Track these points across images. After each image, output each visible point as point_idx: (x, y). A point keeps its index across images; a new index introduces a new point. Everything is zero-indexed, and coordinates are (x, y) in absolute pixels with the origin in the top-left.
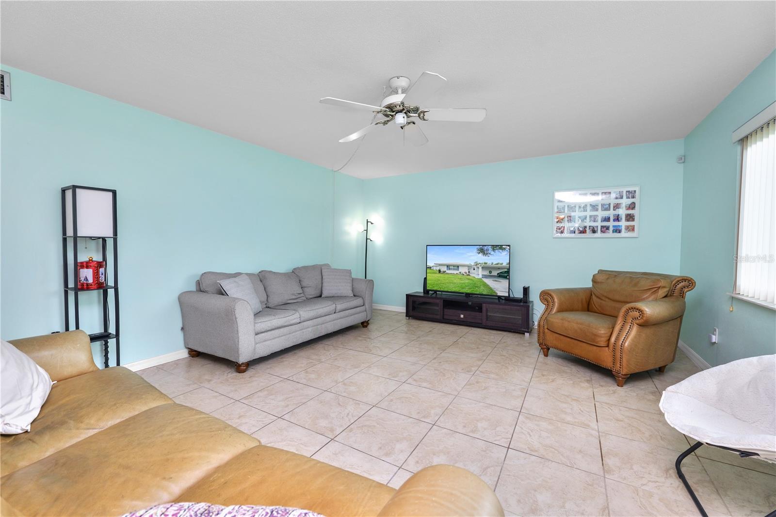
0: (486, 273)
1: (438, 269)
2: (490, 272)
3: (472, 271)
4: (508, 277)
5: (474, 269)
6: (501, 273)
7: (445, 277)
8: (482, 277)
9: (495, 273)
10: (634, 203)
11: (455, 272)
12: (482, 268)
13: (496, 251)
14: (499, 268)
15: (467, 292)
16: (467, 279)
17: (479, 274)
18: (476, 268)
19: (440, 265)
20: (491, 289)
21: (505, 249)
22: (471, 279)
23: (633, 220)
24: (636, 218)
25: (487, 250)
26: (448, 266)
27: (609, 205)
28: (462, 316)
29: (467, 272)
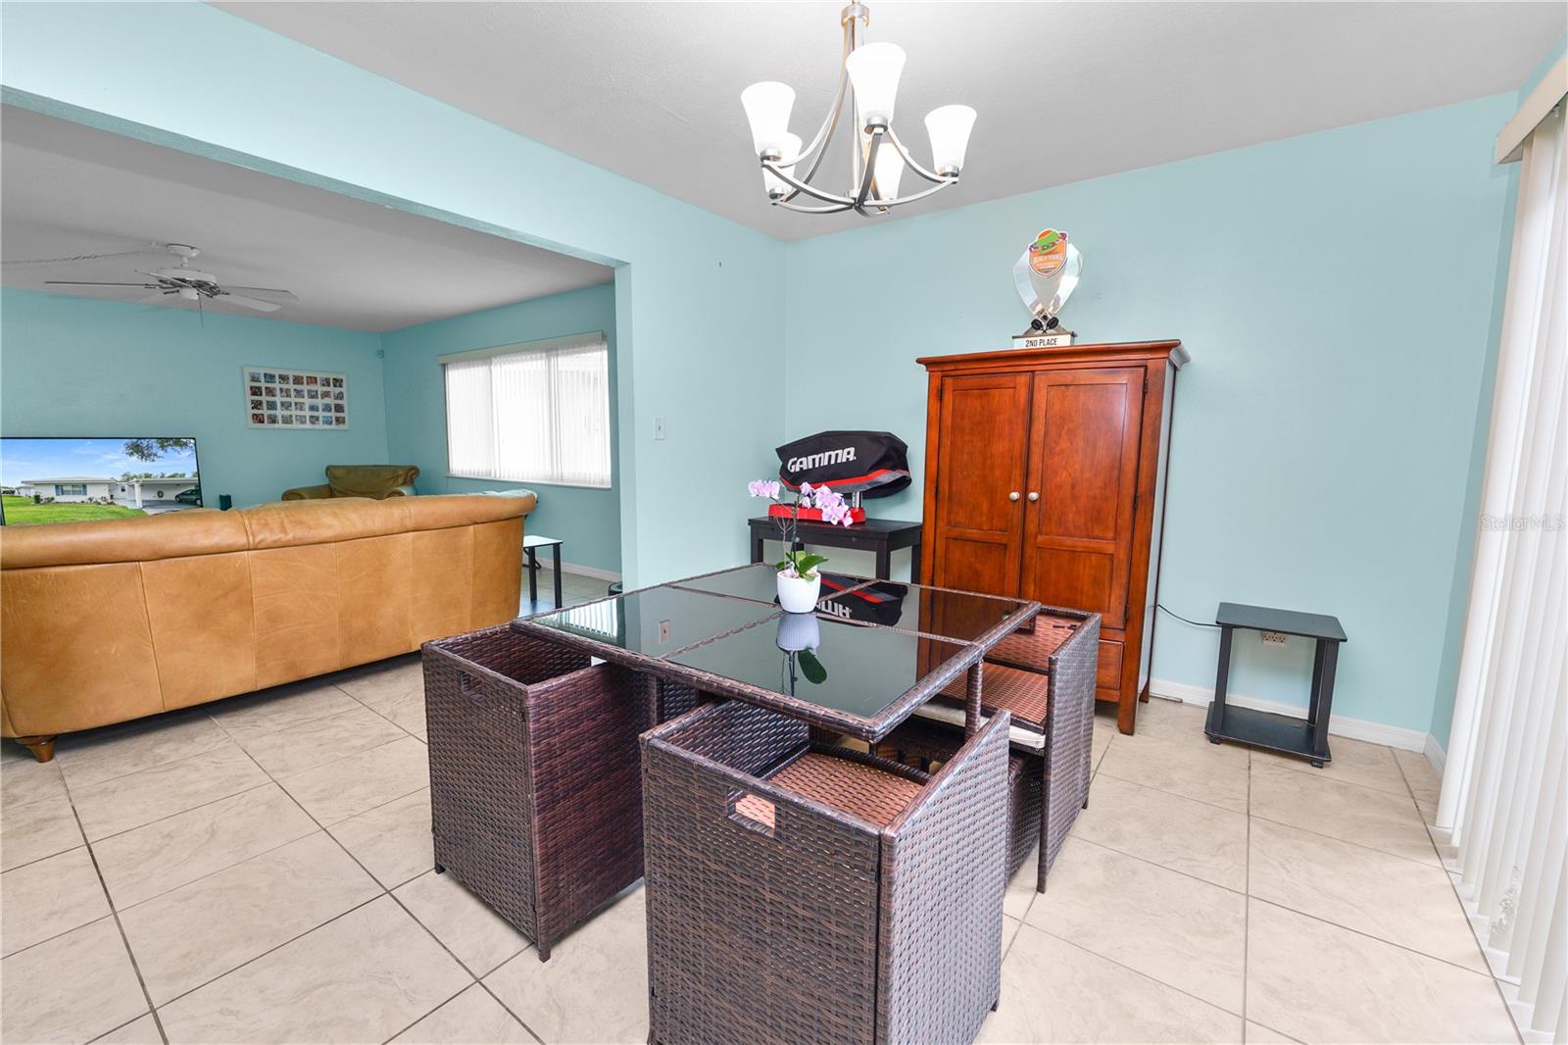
0: (152, 496)
1: (33, 493)
2: (160, 494)
3: (118, 493)
4: (197, 501)
5: (123, 490)
6: (183, 494)
7: (51, 513)
8: (144, 507)
9: (170, 495)
10: (341, 393)
11: (78, 498)
12: (142, 486)
13: (169, 449)
14: (178, 485)
16: (108, 512)
17: (134, 500)
18: (126, 487)
19: (37, 484)
21: (186, 444)
22: (118, 513)
23: (343, 412)
24: (346, 409)
25: (149, 447)
26: (59, 487)
27: (317, 392)
29: (108, 497)
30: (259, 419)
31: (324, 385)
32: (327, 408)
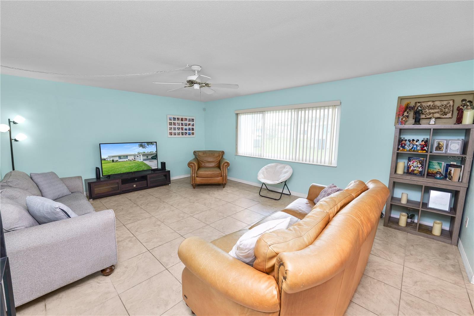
0: (145, 158)
1: (111, 159)
2: (147, 157)
3: (136, 158)
4: (157, 158)
5: (138, 157)
6: (153, 157)
7: (117, 164)
8: (143, 161)
9: (150, 157)
10: (193, 124)
11: (125, 160)
12: (143, 155)
13: (150, 145)
14: (152, 154)
15: (134, 171)
16: (134, 163)
17: (141, 159)
18: (139, 156)
19: (113, 157)
20: (148, 166)
21: (153, 144)
22: (137, 163)
23: (194, 130)
24: (194, 129)
25: (144, 145)
26: (120, 157)
27: (187, 123)
28: (135, 186)
29: (134, 159)
30: (171, 134)
31: (189, 121)
32: (189, 130)
